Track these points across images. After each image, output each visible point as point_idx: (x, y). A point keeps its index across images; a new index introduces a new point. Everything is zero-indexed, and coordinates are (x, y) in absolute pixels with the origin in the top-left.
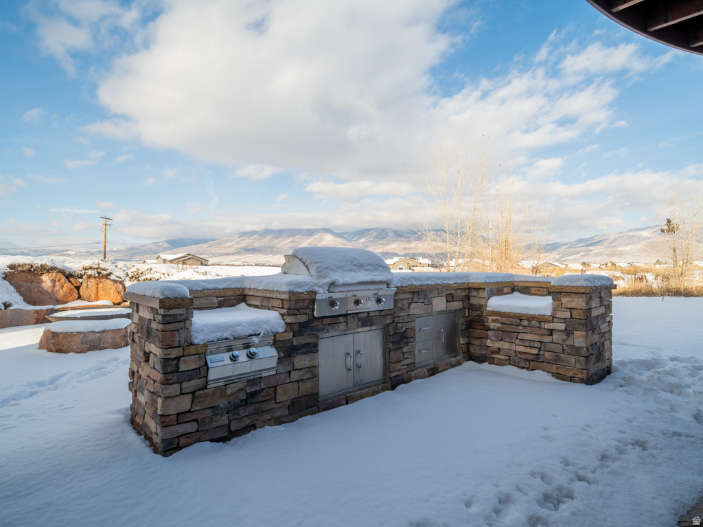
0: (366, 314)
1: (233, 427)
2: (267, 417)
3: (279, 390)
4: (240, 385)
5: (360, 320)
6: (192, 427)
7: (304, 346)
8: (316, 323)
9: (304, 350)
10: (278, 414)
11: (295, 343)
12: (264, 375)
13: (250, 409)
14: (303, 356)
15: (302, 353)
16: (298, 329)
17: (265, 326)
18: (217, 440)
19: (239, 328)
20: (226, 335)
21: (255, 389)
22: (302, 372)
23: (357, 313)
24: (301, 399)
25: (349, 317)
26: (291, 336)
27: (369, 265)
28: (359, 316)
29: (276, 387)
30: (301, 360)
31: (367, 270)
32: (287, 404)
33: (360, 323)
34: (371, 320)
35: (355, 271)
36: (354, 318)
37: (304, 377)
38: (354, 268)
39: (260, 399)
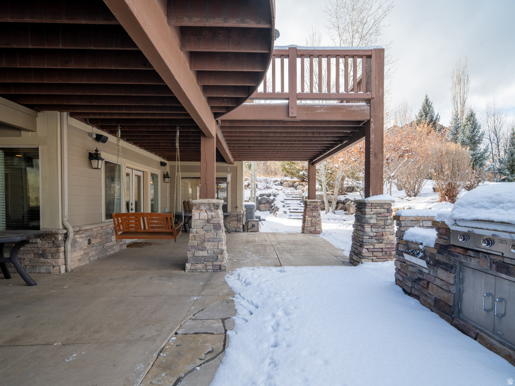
0: (500, 259)
1: (412, 292)
2: (424, 297)
3: (430, 285)
4: (414, 270)
5: (494, 262)
6: (401, 279)
7: (444, 264)
8: (453, 249)
9: (443, 266)
10: (429, 301)
11: (437, 258)
12: (422, 270)
13: (418, 287)
15: (442, 268)
16: (440, 249)
17: (427, 240)
18: (404, 290)
20: (413, 240)
21: (421, 276)
22: (442, 283)
23: (489, 254)
24: (441, 303)
25: (478, 252)
26: (435, 251)
27: (510, 201)
28: (492, 257)
29: (429, 282)
30: (442, 274)
31: (503, 208)
32: (433, 298)
33: (494, 266)
34: (507, 268)
35: (486, 208)
36: (486, 257)
37: (444, 287)
38: (487, 205)
39: (421, 283)
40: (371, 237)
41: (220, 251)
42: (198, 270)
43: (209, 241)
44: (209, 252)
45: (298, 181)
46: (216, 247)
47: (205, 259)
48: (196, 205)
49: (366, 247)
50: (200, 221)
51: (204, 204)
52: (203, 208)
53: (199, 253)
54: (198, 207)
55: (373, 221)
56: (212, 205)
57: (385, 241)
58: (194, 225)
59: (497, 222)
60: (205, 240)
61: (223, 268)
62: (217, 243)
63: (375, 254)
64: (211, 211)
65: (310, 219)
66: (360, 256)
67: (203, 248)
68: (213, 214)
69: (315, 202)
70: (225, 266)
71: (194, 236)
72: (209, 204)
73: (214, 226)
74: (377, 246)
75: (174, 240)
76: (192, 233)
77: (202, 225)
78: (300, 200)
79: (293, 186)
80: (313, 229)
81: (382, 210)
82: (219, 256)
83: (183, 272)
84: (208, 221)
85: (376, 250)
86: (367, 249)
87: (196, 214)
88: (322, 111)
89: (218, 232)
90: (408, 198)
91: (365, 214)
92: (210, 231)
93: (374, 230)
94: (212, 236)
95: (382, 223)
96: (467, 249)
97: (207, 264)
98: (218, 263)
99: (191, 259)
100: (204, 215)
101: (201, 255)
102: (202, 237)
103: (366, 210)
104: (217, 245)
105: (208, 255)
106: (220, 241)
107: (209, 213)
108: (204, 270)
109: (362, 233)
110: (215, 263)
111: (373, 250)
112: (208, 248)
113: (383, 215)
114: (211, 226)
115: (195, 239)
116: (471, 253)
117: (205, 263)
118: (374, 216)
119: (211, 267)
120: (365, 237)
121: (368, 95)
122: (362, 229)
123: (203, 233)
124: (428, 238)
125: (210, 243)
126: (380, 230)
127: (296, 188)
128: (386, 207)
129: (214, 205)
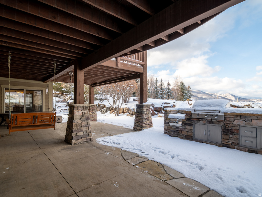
0: (211, 120)
1: (174, 135)
2: (180, 136)
3: (183, 132)
4: (175, 128)
5: (208, 121)
6: (168, 132)
7: (189, 124)
8: (193, 119)
9: (189, 125)
10: (182, 137)
11: (186, 123)
12: (179, 127)
13: (177, 133)
14: (189, 126)
15: (188, 125)
16: (187, 119)
17: (180, 117)
18: (170, 136)
19: (175, 117)
20: (173, 118)
21: (178, 130)
22: (188, 130)
23: (207, 119)
24: (188, 136)
25: (203, 119)
26: (185, 121)
27: (212, 105)
28: (207, 120)
29: (182, 131)
30: (188, 127)
31: (211, 106)
32: (184, 135)
33: (208, 122)
34: (213, 122)
35: (206, 107)
36: (205, 120)
37: (189, 131)
38: (206, 106)
39: (178, 132)
40: (145, 119)
41: (90, 131)
42: (79, 143)
43: (84, 126)
44: (84, 132)
45: (59, 94)
46: (88, 130)
47: (82, 137)
48: (76, 107)
49: (144, 123)
50: (79, 116)
51: (80, 106)
52: (80, 109)
53: (79, 134)
54: (78, 108)
55: (146, 113)
56: (84, 107)
57: (149, 120)
58: (76, 119)
59: (212, 110)
60: (82, 126)
61: (92, 140)
62: (88, 127)
63: (147, 125)
64: (84, 110)
65: (92, 114)
66: (142, 127)
67: (81, 130)
68: (85, 112)
69: (94, 105)
70: (93, 139)
71: (76, 125)
72: (83, 107)
73: (86, 118)
74: (147, 122)
75: (54, 128)
76: (74, 123)
77: (80, 118)
78: (66, 104)
79: (57, 96)
80: (93, 119)
81: (148, 108)
82: (90, 134)
83: (71, 145)
84: (82, 116)
85: (147, 124)
86: (145, 124)
87: (76, 112)
88: (128, 66)
89: (88, 121)
90: (125, 103)
91: (143, 110)
92: (84, 121)
93: (146, 116)
94: (85, 124)
95: (148, 113)
96: (198, 119)
97: (84, 139)
98: (89, 138)
99: (75, 137)
100: (80, 113)
101: (80, 134)
102: (80, 125)
103: (144, 108)
104: (88, 128)
105: (84, 134)
106: (89, 126)
107: (83, 112)
108: (82, 143)
109: (142, 118)
110: (87, 138)
111: (146, 124)
112: (83, 130)
113: (148, 110)
114: (84, 119)
115: (76, 126)
116: (200, 120)
117: (82, 138)
118: (146, 111)
119: (85, 140)
120: (144, 119)
121: (143, 63)
122: (141, 116)
123: (81, 122)
124: (181, 117)
125: (84, 128)
126: (148, 116)
127: (59, 97)
128: (149, 107)
129: (85, 107)
